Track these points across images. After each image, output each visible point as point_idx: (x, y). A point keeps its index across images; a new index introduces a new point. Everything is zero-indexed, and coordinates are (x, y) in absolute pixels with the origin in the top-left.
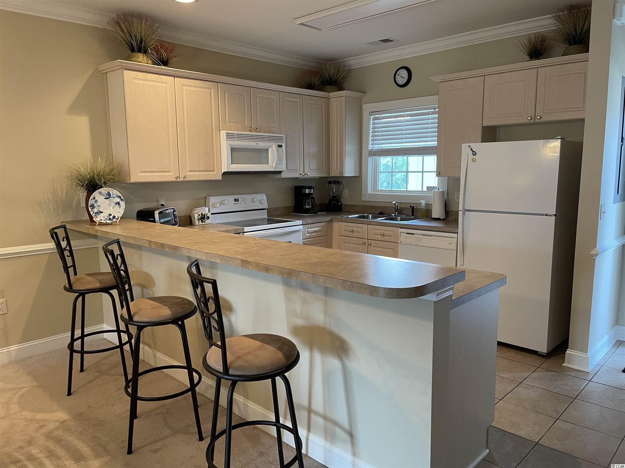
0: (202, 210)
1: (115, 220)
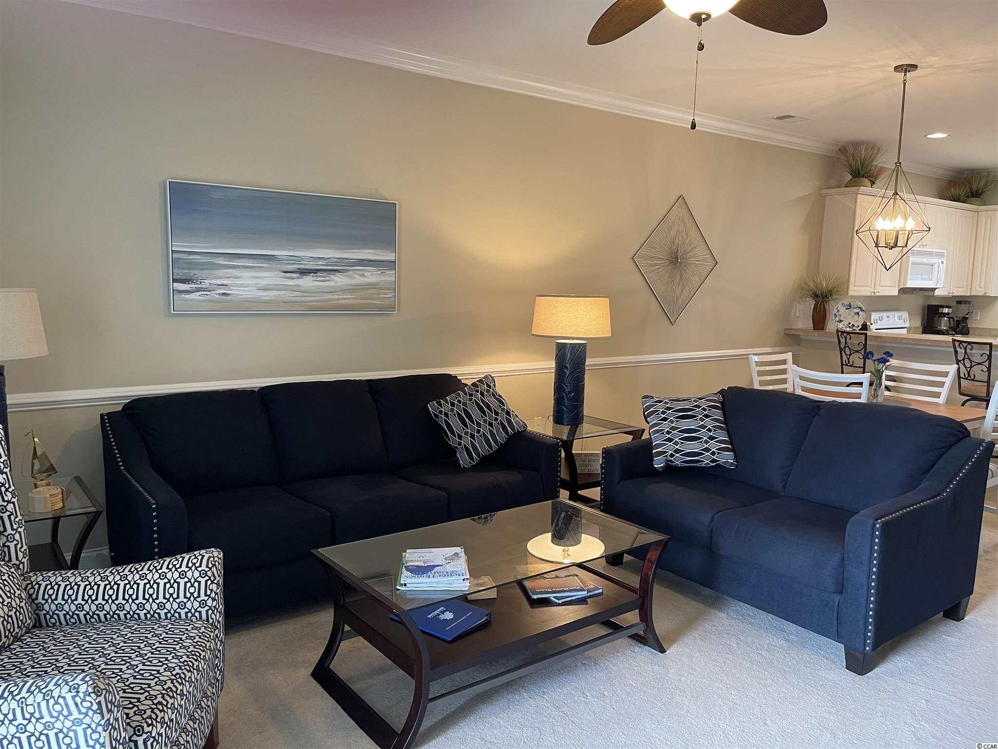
1: (854, 328)
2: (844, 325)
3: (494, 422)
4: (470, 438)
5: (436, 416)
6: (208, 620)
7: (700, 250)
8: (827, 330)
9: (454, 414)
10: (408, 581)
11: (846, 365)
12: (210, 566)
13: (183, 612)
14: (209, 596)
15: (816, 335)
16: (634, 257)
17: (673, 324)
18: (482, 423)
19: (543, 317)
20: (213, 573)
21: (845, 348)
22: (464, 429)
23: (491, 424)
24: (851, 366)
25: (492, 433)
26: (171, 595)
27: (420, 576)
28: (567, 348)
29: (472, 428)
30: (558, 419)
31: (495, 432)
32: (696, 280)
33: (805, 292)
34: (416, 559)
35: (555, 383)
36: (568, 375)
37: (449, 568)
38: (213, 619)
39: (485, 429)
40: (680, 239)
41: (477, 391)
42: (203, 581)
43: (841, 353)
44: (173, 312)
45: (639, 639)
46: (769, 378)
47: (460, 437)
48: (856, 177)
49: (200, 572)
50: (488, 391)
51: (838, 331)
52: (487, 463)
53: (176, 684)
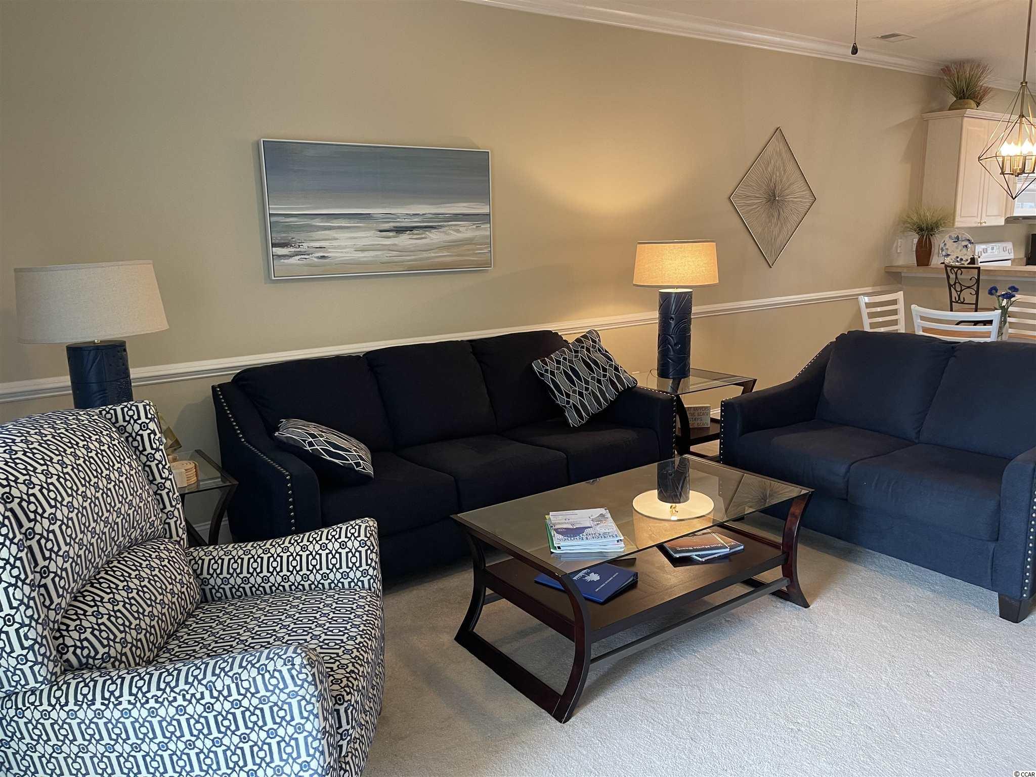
1: (963, 262)
2: (951, 259)
3: (602, 379)
4: (578, 397)
5: (542, 375)
6: (370, 589)
7: (799, 186)
8: (931, 266)
9: (561, 373)
10: (562, 544)
11: (957, 302)
12: (368, 535)
13: (346, 582)
14: (370, 565)
15: (922, 272)
16: (730, 197)
17: (771, 267)
18: (590, 380)
19: (646, 266)
20: (372, 542)
21: (955, 284)
22: (571, 387)
23: (599, 381)
24: (962, 303)
25: (601, 390)
26: (334, 565)
27: (572, 538)
28: (671, 297)
29: (580, 387)
30: (663, 373)
31: (604, 389)
32: (795, 218)
33: (909, 225)
34: (562, 521)
35: (659, 335)
36: (673, 327)
37: (600, 529)
38: (374, 588)
39: (593, 386)
40: (778, 174)
41: (583, 347)
42: (363, 550)
43: (950, 289)
44: (273, 278)
45: (782, 595)
46: (880, 319)
47: (568, 396)
48: (960, 98)
49: (360, 542)
50: (594, 347)
51: (946, 266)
52: (598, 421)
53: (362, 652)
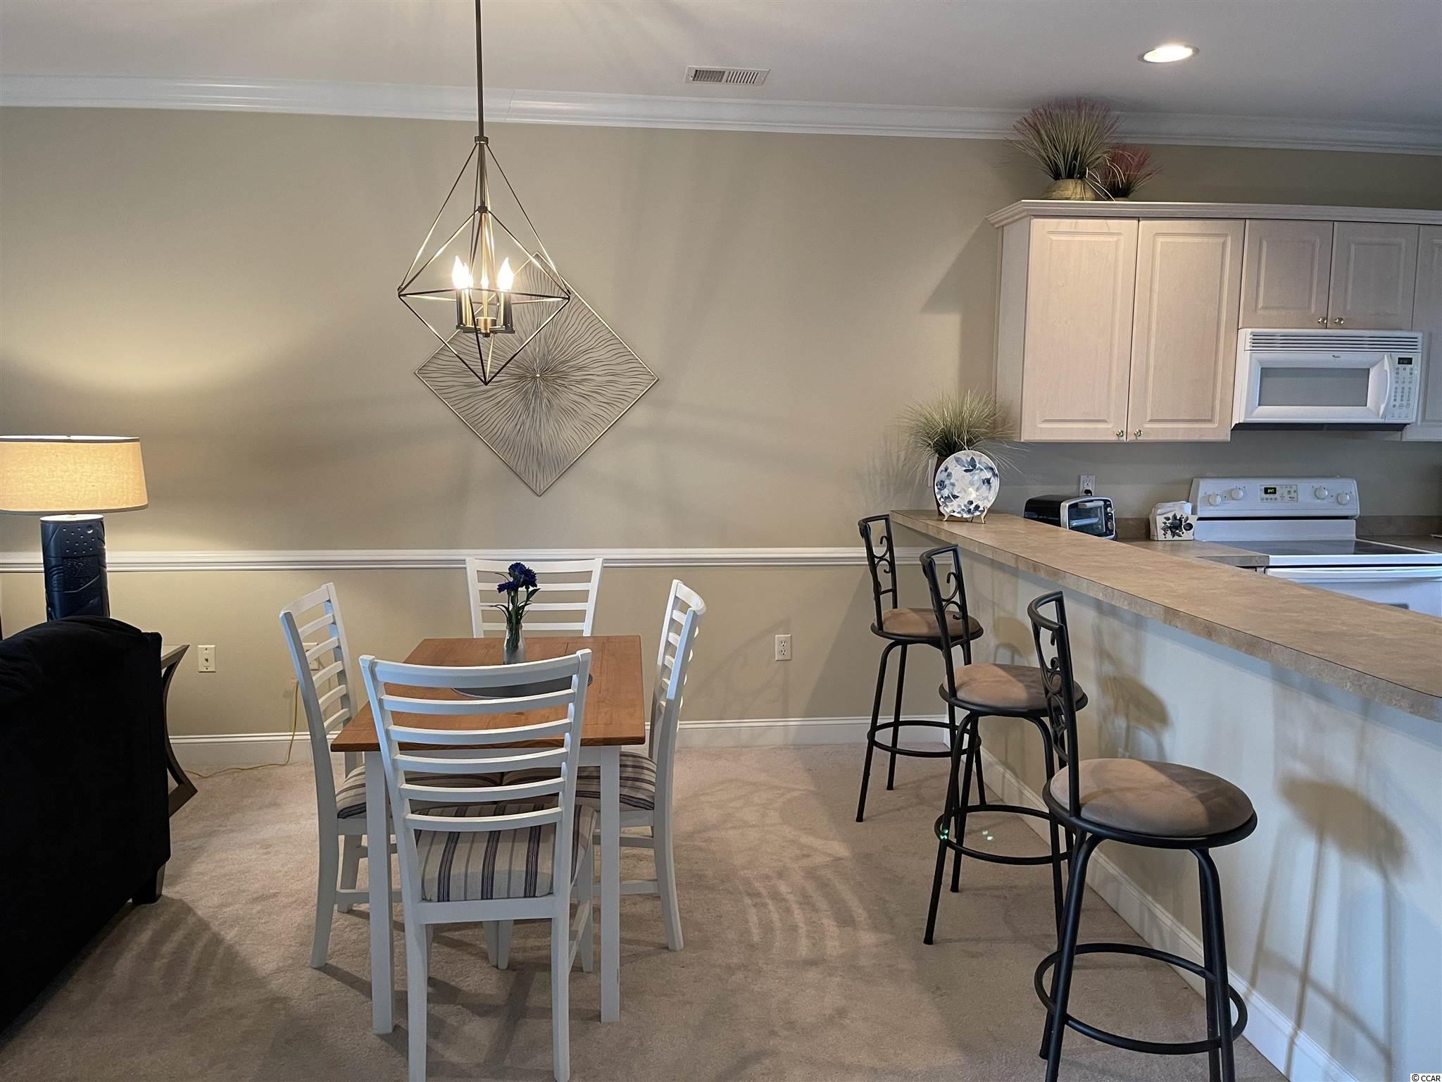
0: (1177, 508)
1: (977, 513)
2: (959, 506)
7: (603, 355)
16: (418, 370)
17: (538, 495)
32: (598, 412)
